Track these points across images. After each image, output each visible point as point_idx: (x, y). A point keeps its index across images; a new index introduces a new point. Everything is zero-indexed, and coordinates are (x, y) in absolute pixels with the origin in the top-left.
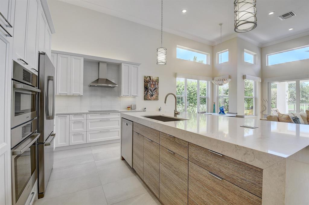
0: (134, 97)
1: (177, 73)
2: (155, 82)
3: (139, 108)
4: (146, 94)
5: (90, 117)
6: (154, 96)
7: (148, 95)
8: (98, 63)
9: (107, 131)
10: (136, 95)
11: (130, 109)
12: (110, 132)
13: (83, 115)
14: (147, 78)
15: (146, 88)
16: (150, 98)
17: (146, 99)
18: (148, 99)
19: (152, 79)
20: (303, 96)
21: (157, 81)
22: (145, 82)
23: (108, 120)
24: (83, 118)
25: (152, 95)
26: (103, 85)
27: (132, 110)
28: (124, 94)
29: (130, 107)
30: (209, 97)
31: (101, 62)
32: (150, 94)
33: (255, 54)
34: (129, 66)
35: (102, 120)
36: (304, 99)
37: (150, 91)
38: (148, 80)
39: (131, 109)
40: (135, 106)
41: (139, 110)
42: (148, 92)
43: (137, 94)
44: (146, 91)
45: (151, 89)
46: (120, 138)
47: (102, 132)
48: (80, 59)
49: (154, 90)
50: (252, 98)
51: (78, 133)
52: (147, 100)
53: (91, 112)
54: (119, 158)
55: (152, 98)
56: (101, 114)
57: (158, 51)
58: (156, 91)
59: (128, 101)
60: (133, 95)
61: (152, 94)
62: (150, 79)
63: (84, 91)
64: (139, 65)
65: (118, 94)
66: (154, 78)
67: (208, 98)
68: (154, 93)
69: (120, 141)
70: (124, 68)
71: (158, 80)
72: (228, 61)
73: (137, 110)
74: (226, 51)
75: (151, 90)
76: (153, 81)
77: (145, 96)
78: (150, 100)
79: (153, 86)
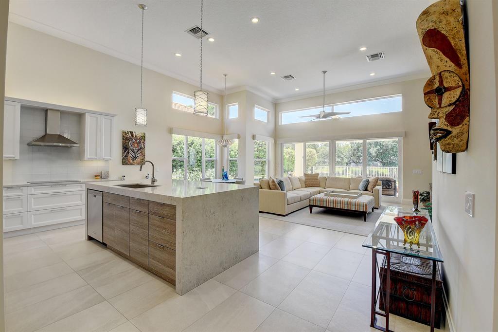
0: (106, 160)
1: (172, 128)
2: (140, 139)
3: (113, 176)
4: (125, 156)
5: (33, 190)
6: (138, 159)
7: (129, 157)
8: (45, 111)
9: (63, 209)
10: (110, 158)
11: (99, 177)
12: (68, 211)
13: (21, 188)
14: (127, 134)
15: (125, 148)
16: (131, 161)
17: (125, 162)
18: (129, 163)
19: (136, 135)
20: (339, 157)
21: (143, 138)
22: (123, 139)
23: (64, 194)
24: (21, 193)
25: (135, 158)
26: (54, 144)
27: (103, 180)
28: (89, 157)
29: (99, 176)
30: (218, 159)
31: (50, 109)
32: (132, 156)
33: (268, 110)
34: (97, 118)
35: (52, 195)
36: (339, 160)
37: (131, 152)
38: (128, 136)
39: (101, 178)
40: (108, 173)
41: (114, 179)
42: (128, 153)
43: (111, 156)
44: (125, 152)
46: (84, 218)
47: (53, 211)
48: (15, 106)
49: (138, 150)
50: (265, 162)
51: (12, 215)
52: (126, 164)
53: (33, 184)
54: (85, 238)
55: (135, 161)
56: (52, 186)
57: (137, 111)
58: (142, 152)
59: (97, 166)
60: (104, 157)
61: (134, 156)
62: (132, 135)
63: (22, 152)
64: (113, 116)
65: (80, 156)
66: (138, 133)
67: (216, 160)
68: (138, 155)
69: (85, 222)
70: (88, 120)
71: (145, 137)
72: (237, 117)
73: (110, 178)
74: (236, 105)
75: (133, 151)
76: (136, 138)
77: (123, 159)
78: (131, 164)
79: (136, 145)
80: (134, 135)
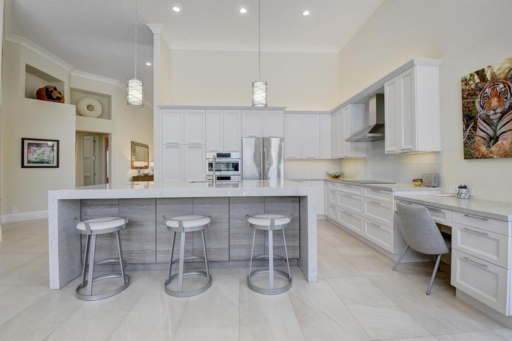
3: (450, 185)
4: (470, 138)
7: (477, 139)
11: (421, 183)
14: (471, 82)
15: (468, 118)
16: (483, 149)
17: (470, 154)
18: (477, 155)
19: (493, 75)
22: (462, 97)
25: (495, 139)
28: (389, 149)
34: (395, 83)
37: (481, 124)
38: (473, 86)
39: (424, 184)
42: (475, 128)
44: (467, 126)
45: (488, 116)
48: (348, 108)
49: (503, 114)
52: (473, 157)
55: (494, 148)
60: (403, 147)
61: (491, 132)
62: (483, 78)
68: (503, 129)
70: (387, 92)
75: (487, 120)
76: (495, 81)
77: (465, 144)
78: (484, 157)
79: (495, 102)
80: (489, 77)
